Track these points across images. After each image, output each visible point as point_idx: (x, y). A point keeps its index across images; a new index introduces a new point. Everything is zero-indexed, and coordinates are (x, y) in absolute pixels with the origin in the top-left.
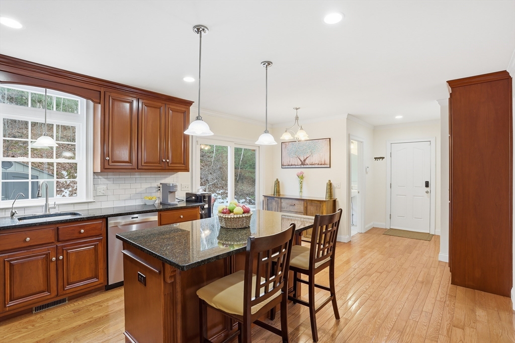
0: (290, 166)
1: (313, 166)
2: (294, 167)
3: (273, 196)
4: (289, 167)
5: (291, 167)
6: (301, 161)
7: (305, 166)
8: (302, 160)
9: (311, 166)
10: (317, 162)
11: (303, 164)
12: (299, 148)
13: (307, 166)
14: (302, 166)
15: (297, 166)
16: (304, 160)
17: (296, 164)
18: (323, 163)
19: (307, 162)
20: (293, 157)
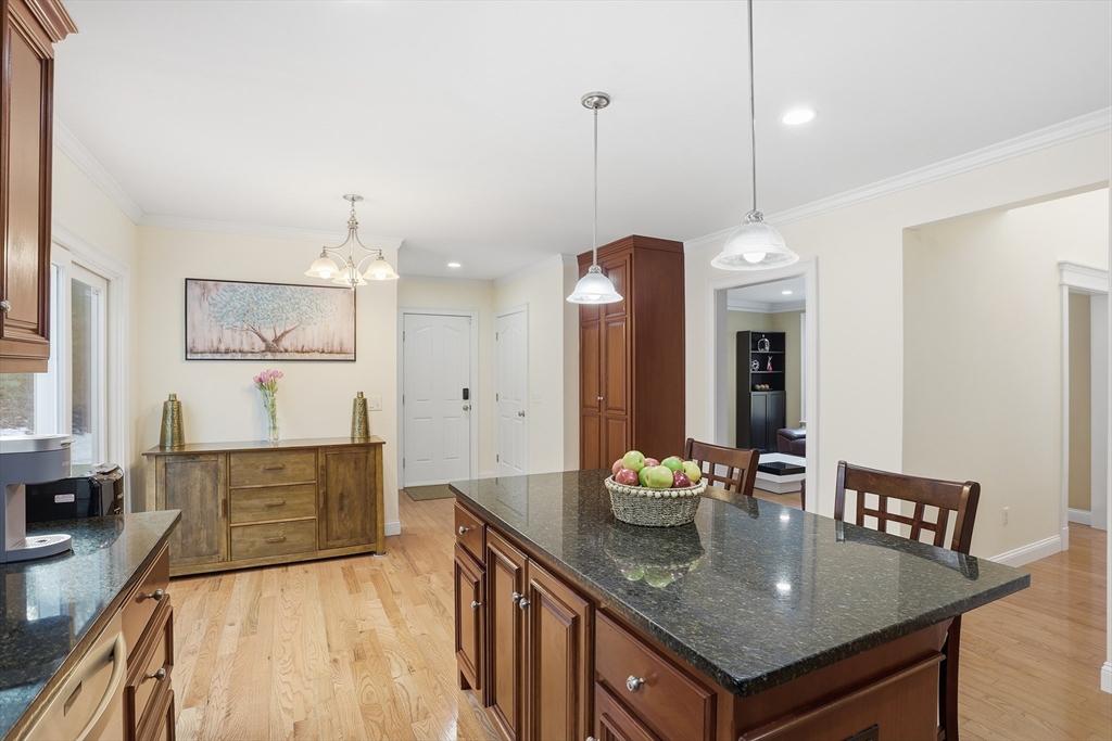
0: (221, 354)
1: (304, 356)
2: (239, 356)
3: (158, 451)
4: (217, 356)
5: (229, 356)
6: (264, 340)
7: (279, 356)
8: (270, 336)
9: (298, 356)
10: (318, 345)
11: (269, 349)
12: (256, 303)
13: (286, 356)
14: (269, 356)
15: (249, 356)
16: (277, 340)
17: (246, 348)
18: (336, 348)
19: (286, 343)
20: (234, 329)
